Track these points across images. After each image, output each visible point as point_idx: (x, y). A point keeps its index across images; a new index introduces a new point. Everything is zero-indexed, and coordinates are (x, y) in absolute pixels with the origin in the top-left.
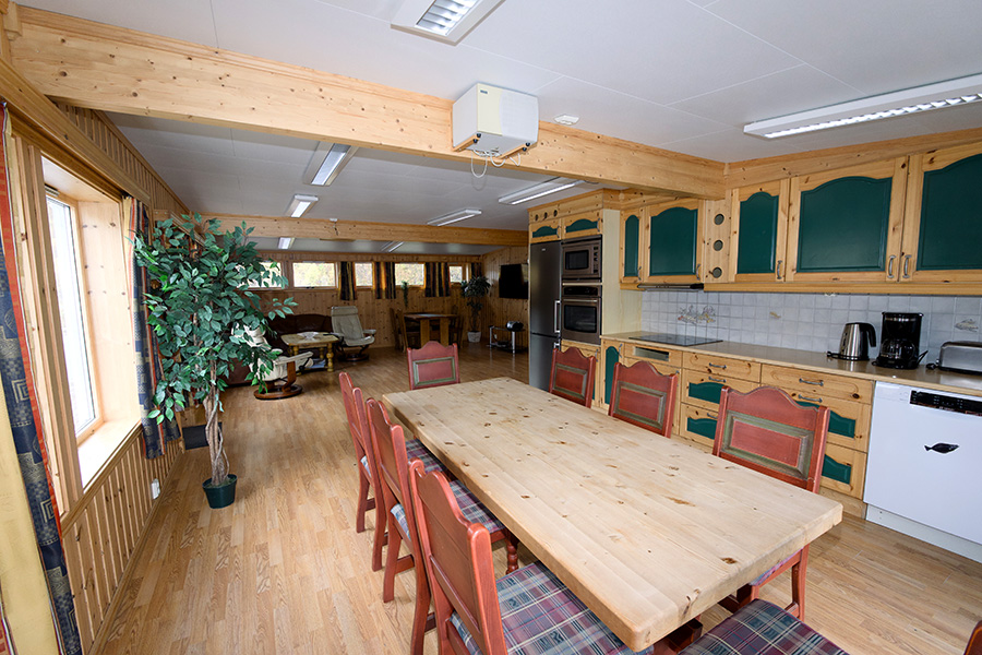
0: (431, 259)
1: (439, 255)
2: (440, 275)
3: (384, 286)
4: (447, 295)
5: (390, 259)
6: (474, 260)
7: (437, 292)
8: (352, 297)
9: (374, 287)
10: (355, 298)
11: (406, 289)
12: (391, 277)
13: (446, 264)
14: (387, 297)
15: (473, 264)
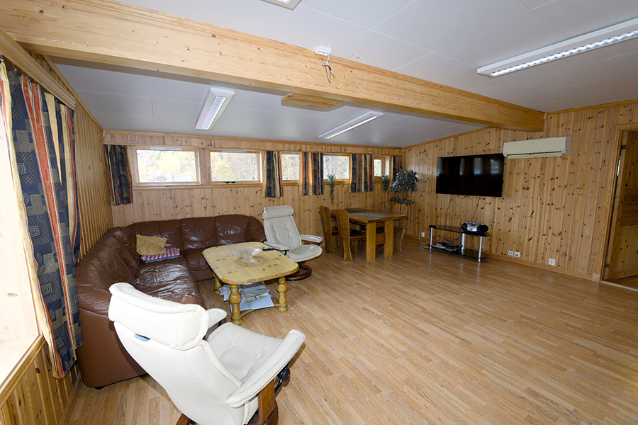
0: (358, 151)
1: (366, 147)
2: (366, 168)
3: (311, 181)
4: (371, 190)
5: (319, 150)
6: (396, 153)
7: (363, 187)
8: (278, 193)
9: (301, 182)
10: (281, 195)
11: (333, 183)
12: (318, 171)
13: (371, 156)
14: (315, 192)
15: (394, 157)
